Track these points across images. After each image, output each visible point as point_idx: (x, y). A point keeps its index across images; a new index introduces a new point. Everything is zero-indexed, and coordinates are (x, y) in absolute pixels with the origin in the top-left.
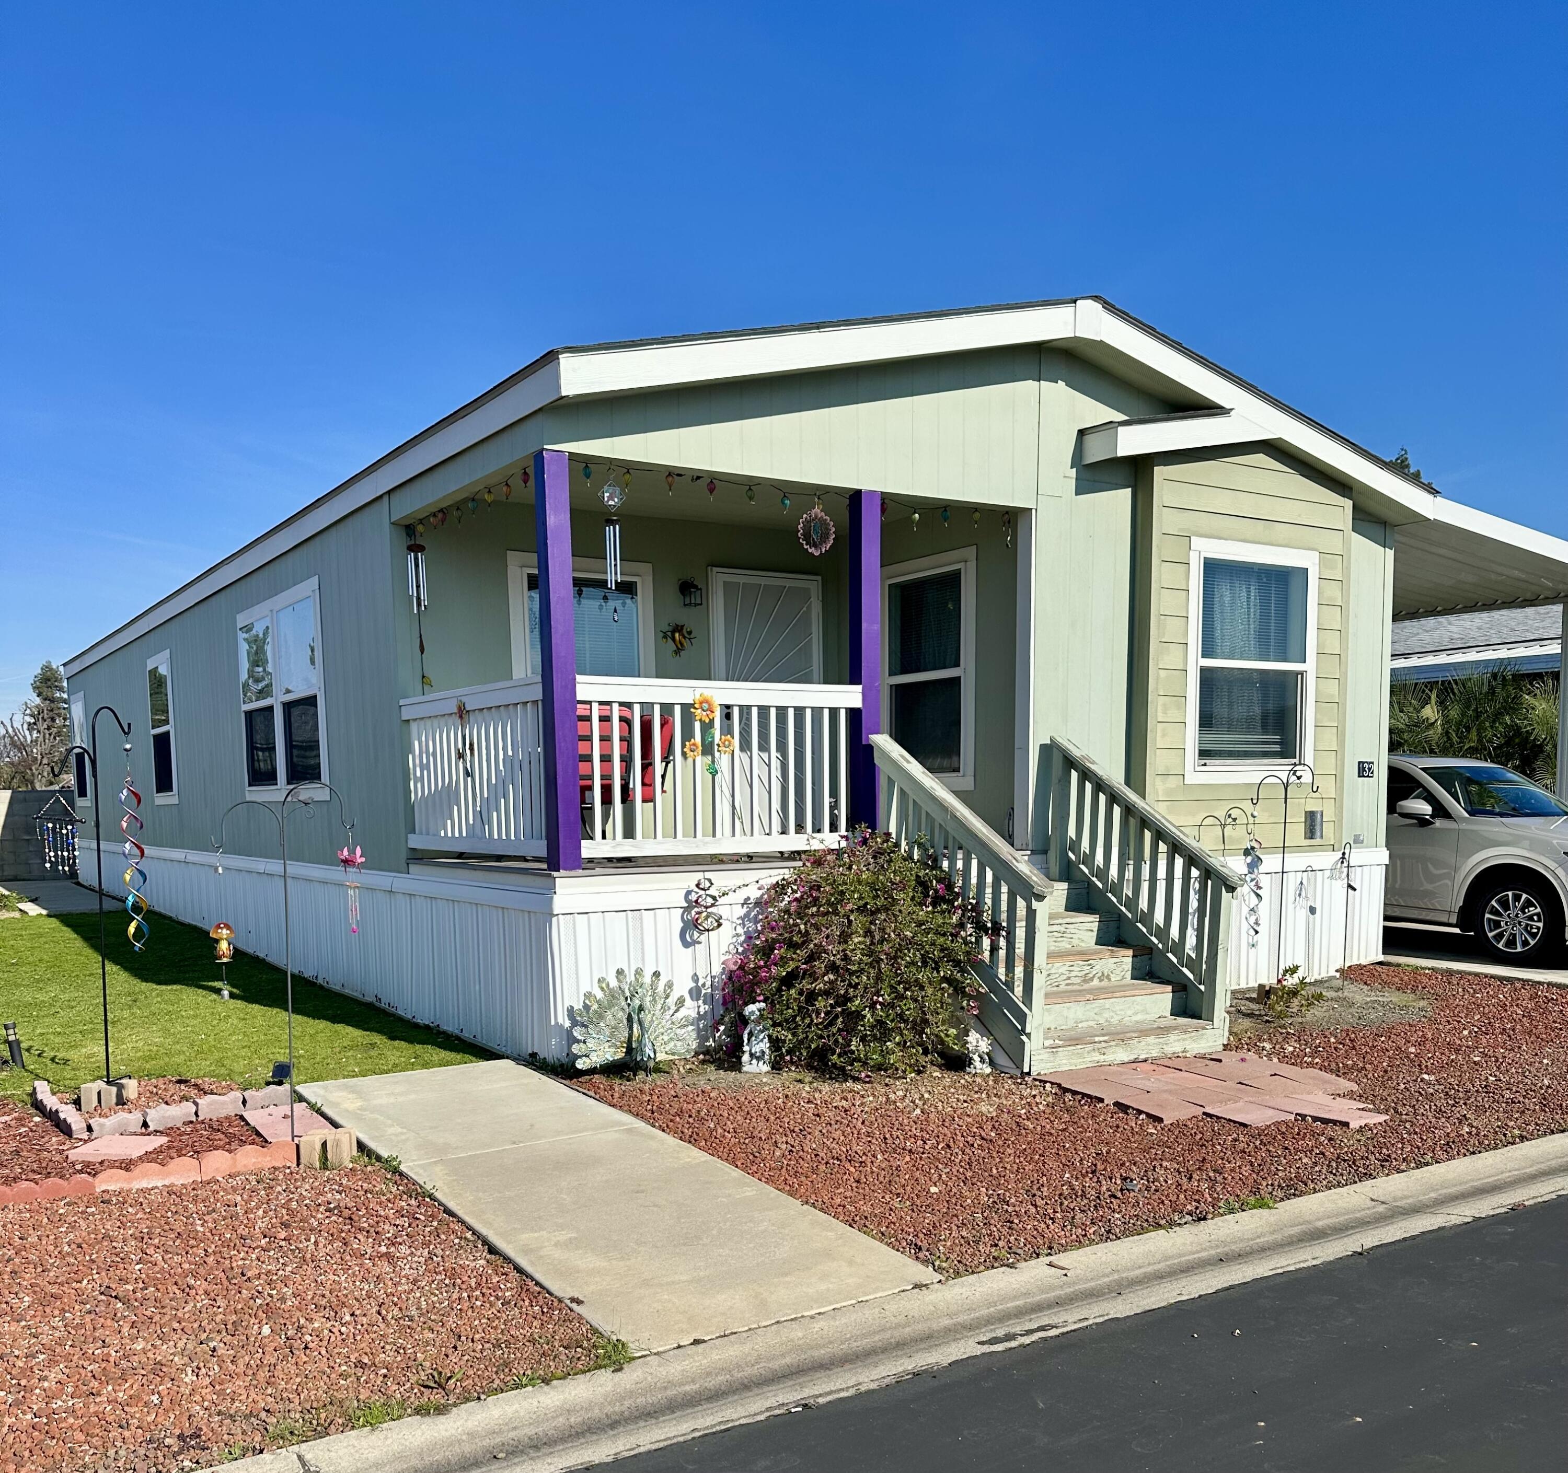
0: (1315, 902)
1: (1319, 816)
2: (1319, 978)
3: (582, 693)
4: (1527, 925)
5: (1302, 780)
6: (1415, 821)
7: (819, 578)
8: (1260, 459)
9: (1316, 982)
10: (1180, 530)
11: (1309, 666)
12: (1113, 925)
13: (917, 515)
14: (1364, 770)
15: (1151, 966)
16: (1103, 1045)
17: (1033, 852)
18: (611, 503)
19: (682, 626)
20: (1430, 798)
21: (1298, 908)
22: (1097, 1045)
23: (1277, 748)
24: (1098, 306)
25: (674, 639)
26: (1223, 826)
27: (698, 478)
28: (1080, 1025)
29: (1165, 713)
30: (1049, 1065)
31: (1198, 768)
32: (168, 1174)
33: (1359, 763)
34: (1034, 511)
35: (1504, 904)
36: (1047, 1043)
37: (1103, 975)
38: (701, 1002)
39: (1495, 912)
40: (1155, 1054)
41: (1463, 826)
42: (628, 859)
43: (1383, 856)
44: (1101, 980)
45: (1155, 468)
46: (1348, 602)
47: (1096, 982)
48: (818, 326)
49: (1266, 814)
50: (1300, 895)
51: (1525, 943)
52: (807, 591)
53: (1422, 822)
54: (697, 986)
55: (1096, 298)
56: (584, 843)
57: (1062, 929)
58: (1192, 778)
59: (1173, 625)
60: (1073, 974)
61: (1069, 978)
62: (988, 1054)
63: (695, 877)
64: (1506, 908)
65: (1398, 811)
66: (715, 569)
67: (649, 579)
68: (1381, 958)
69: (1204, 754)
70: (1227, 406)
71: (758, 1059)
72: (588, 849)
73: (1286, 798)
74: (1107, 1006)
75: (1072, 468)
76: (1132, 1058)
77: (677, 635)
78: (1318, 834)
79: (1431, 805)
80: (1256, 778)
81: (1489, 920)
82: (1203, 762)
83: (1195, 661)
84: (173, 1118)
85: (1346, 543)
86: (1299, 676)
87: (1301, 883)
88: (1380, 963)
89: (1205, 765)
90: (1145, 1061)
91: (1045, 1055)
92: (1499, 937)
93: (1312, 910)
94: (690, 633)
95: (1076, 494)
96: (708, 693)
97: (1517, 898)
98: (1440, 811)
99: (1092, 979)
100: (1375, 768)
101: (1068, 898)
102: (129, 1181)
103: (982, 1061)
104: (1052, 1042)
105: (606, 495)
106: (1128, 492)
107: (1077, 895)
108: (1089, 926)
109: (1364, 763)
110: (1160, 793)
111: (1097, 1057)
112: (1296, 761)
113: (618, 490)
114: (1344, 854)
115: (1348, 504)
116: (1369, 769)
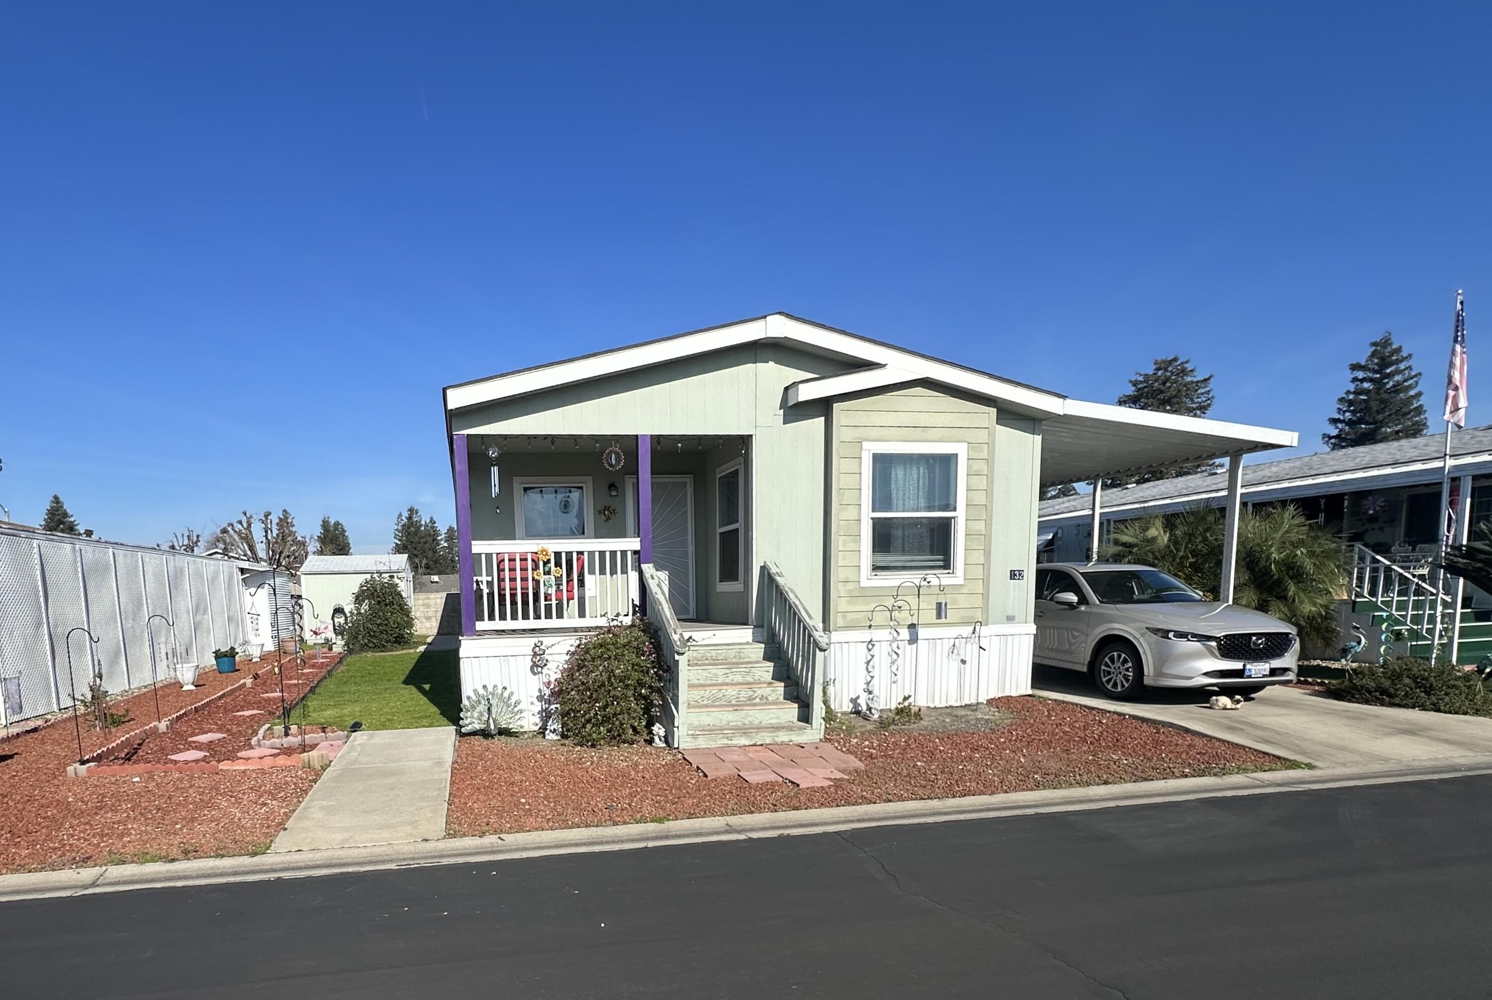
0: (965, 656)
1: (943, 606)
2: (969, 703)
3: (475, 550)
4: (1125, 674)
5: (931, 584)
6: (1067, 607)
7: (692, 476)
8: (918, 390)
9: (966, 705)
10: (853, 439)
11: (960, 514)
12: (784, 668)
13: (680, 445)
14: (1015, 575)
15: (798, 692)
16: (731, 735)
17: (755, 627)
18: (493, 456)
19: (610, 507)
20: (1078, 591)
21: (951, 661)
22: (725, 735)
23: (941, 563)
24: (782, 318)
25: (605, 514)
26: (891, 611)
27: (546, 438)
28: (731, 724)
29: (844, 545)
30: (691, 744)
31: (869, 577)
32: (247, 765)
33: (1011, 571)
34: (754, 437)
35: (1112, 660)
36: (690, 732)
37: (762, 696)
38: (543, 703)
39: (1107, 665)
40: (768, 742)
41: (1094, 610)
42: (503, 631)
43: (1032, 628)
44: (761, 699)
45: (834, 405)
46: (992, 472)
47: (757, 700)
48: (594, 355)
49: (926, 604)
50: (952, 652)
51: (1123, 686)
52: (686, 483)
53: (1070, 605)
54: (541, 695)
55: (780, 313)
56: (477, 623)
57: (747, 670)
58: (865, 583)
59: (848, 497)
60: (740, 696)
61: (738, 698)
62: (664, 737)
63: (535, 640)
64: (1113, 662)
65: (1055, 600)
66: (628, 476)
67: (591, 484)
68: (1030, 692)
69: (876, 568)
70: (882, 362)
71: (553, 733)
72: (480, 626)
73: (919, 595)
74: (750, 714)
75: (780, 409)
76: (752, 743)
77: (606, 512)
78: (943, 615)
79: (1077, 595)
80: (897, 583)
81: (1104, 670)
82: (875, 573)
83: (867, 515)
84: (293, 743)
85: (992, 435)
86: (953, 520)
87: (954, 645)
88: (1029, 696)
89: (876, 575)
90: (762, 745)
91: (689, 739)
92: (1108, 681)
93: (963, 662)
94: (614, 510)
95: (784, 424)
96: (545, 547)
97: (1119, 656)
98: (1083, 600)
99: (754, 699)
100: (1025, 574)
101: (765, 652)
102: (232, 766)
103: (660, 740)
104: (693, 732)
105: (491, 452)
106: (823, 418)
107: (772, 651)
108: (766, 669)
109: (1014, 571)
110: (842, 592)
111: (726, 741)
112: (951, 571)
113: (497, 449)
114: (975, 628)
115: (993, 411)
116: (1020, 575)
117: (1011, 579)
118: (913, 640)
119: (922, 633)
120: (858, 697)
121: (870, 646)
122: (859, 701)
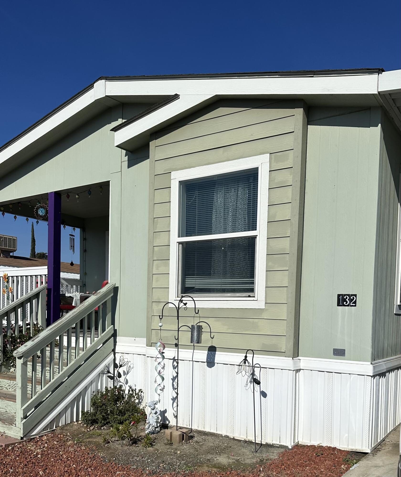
8: (220, 111)
10: (165, 171)
11: (260, 232)
14: (345, 301)
29: (157, 269)
33: (339, 296)
34: (110, 181)
69: (183, 289)
82: (182, 295)
83: (175, 240)
86: (256, 239)
109: (344, 296)
114: (246, 357)
115: (299, 113)
116: (351, 300)
117: (338, 305)
118: (211, 363)
119: (219, 356)
120: (165, 411)
121: (175, 364)
122: (166, 415)
